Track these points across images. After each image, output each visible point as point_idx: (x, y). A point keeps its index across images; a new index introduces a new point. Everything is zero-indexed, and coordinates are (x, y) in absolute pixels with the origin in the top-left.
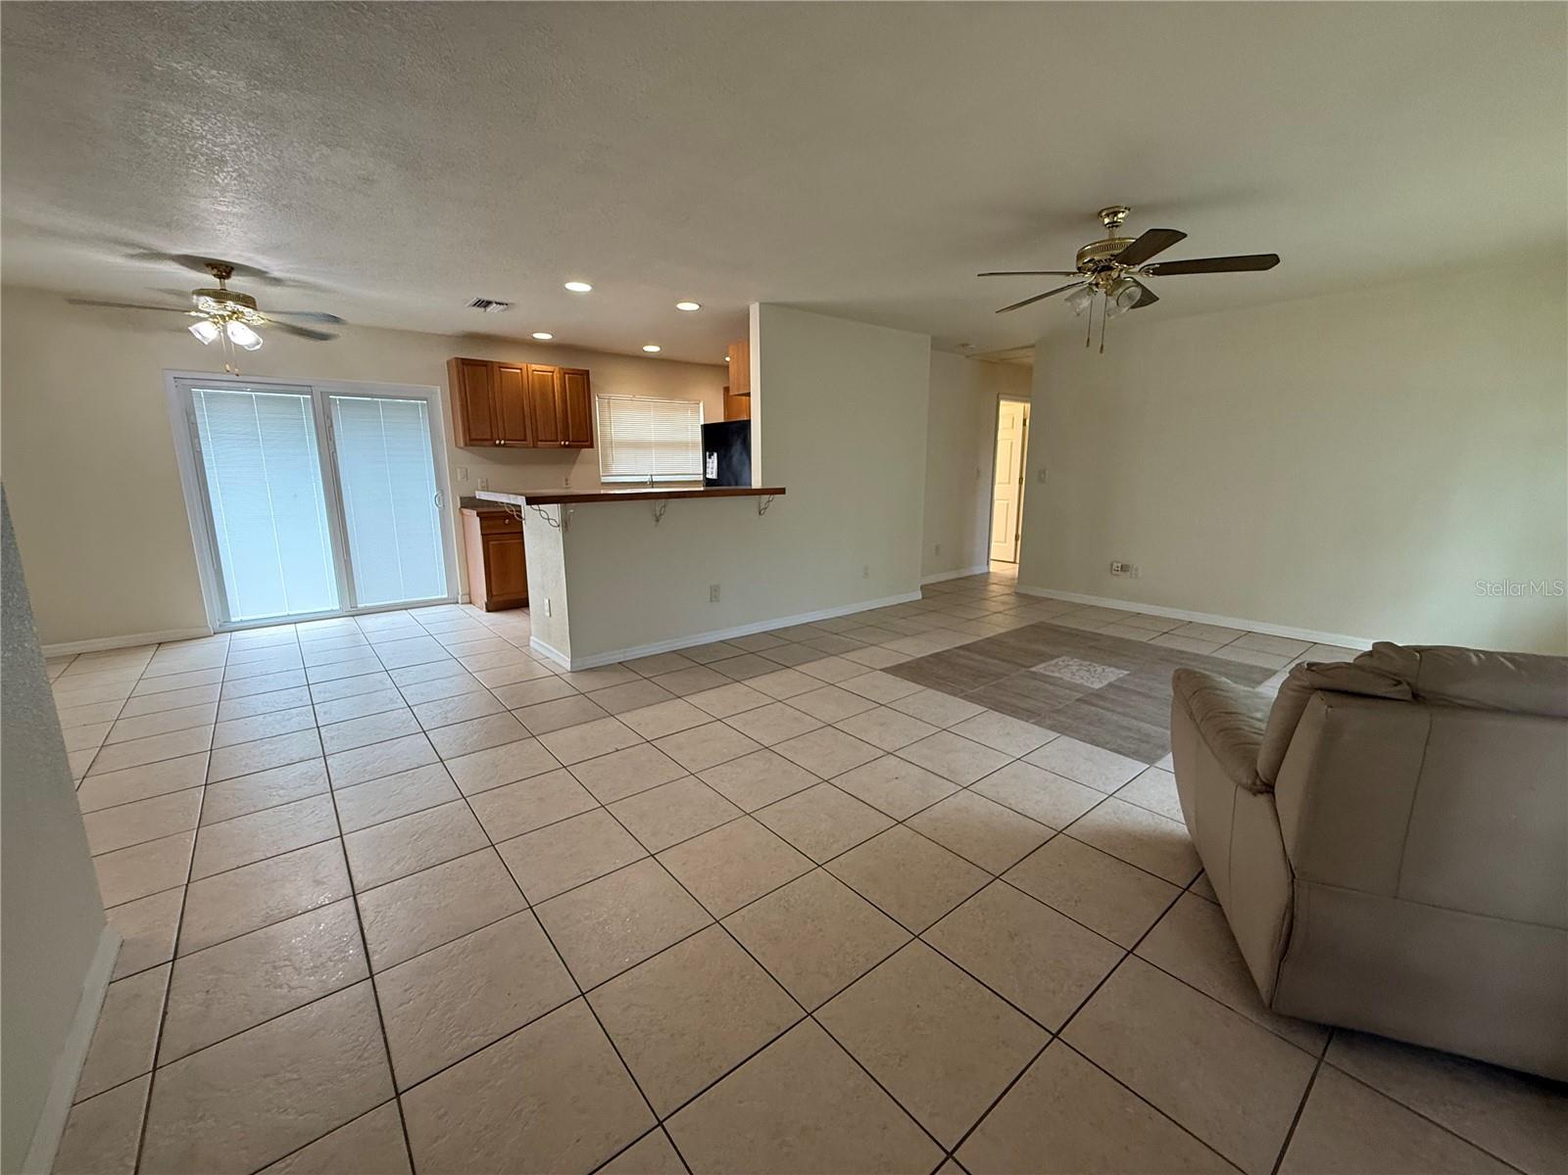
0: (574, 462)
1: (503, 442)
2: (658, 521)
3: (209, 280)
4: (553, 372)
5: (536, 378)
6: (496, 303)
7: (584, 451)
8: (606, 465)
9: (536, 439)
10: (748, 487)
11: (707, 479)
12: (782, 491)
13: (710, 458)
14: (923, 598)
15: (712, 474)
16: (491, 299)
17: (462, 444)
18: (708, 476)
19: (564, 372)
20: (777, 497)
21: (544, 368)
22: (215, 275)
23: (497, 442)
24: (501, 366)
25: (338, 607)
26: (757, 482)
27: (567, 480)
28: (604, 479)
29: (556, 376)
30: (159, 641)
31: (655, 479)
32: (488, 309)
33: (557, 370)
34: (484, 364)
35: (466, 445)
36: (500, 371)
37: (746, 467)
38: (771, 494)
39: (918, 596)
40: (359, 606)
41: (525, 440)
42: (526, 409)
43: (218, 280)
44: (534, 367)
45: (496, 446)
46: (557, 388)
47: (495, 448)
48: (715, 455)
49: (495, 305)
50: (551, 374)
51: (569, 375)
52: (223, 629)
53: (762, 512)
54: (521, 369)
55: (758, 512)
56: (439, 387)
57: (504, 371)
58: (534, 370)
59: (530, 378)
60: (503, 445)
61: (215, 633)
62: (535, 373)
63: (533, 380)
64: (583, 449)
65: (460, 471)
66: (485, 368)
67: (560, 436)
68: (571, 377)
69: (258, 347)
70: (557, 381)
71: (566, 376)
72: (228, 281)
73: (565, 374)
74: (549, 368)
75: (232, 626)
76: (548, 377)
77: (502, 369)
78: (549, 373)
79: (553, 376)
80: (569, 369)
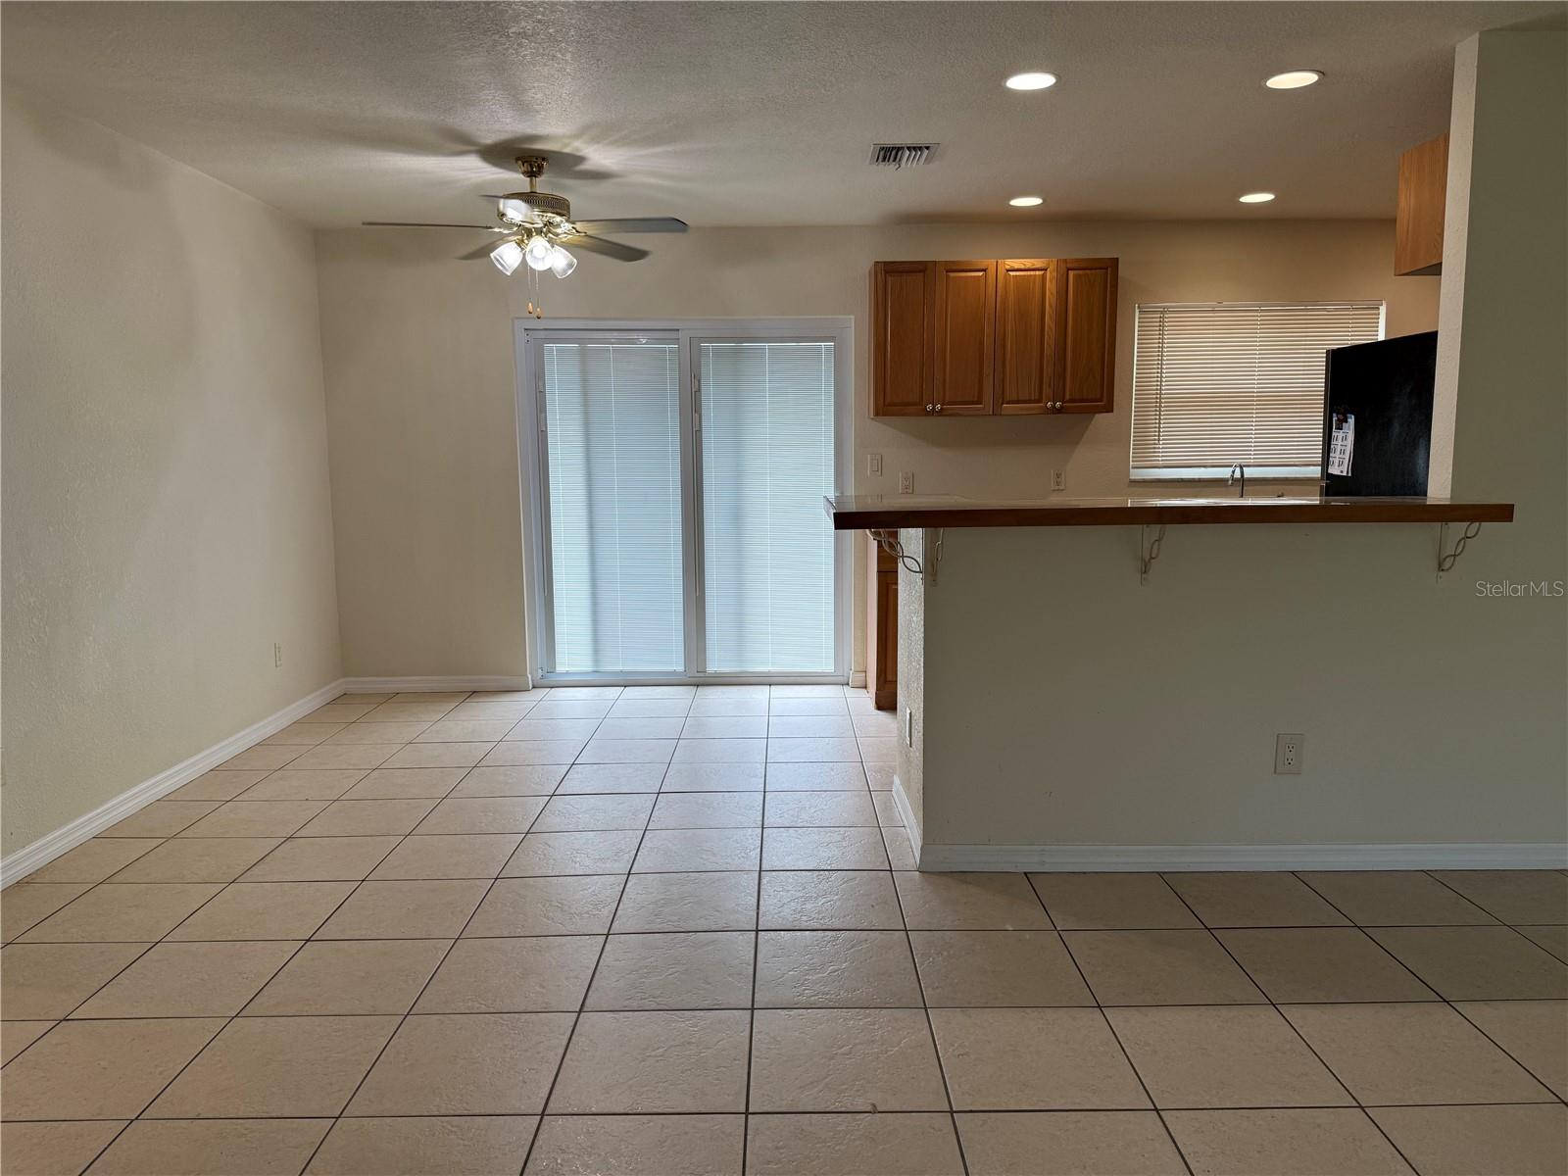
0: (1077, 443)
1: (938, 407)
3: (517, 179)
4: (1044, 269)
5: (1011, 283)
6: (908, 149)
7: (1100, 418)
8: (1143, 446)
9: (1001, 399)
10: (1417, 500)
11: (1330, 476)
12: (1504, 513)
13: (1340, 428)
15: (1340, 467)
16: (901, 143)
17: (872, 416)
18: (1330, 471)
19: (1066, 267)
20: (1489, 527)
21: (1028, 263)
22: (524, 173)
23: (930, 407)
24: (952, 267)
25: (682, 669)
26: (1439, 487)
27: (1058, 476)
28: (1137, 474)
29: (1050, 275)
31: (1249, 473)
32: (903, 163)
33: (1053, 267)
34: (921, 268)
35: (877, 416)
36: (948, 277)
37: (1421, 453)
38: (1472, 520)
40: (708, 670)
41: (979, 402)
42: (988, 342)
43: (528, 179)
44: (1010, 263)
45: (928, 414)
46: (1051, 298)
47: (928, 420)
48: (1352, 420)
49: (907, 153)
50: (1041, 273)
51: (1076, 272)
52: (544, 682)
53: (1447, 565)
54: (984, 270)
55: (1435, 563)
56: (852, 317)
57: (954, 277)
58: (1008, 271)
59: (1000, 285)
60: (941, 413)
61: (534, 687)
62: (1011, 273)
63: (1005, 288)
64: (1097, 415)
65: (872, 459)
66: (922, 274)
67: (1047, 391)
68: (1080, 275)
69: (570, 272)
70: (1051, 287)
71: (1071, 273)
72: (538, 180)
73: (1068, 270)
74: (1038, 263)
75: (553, 679)
76: (1035, 279)
77: (952, 274)
78: (1037, 273)
79: (1044, 277)
80: (1077, 260)
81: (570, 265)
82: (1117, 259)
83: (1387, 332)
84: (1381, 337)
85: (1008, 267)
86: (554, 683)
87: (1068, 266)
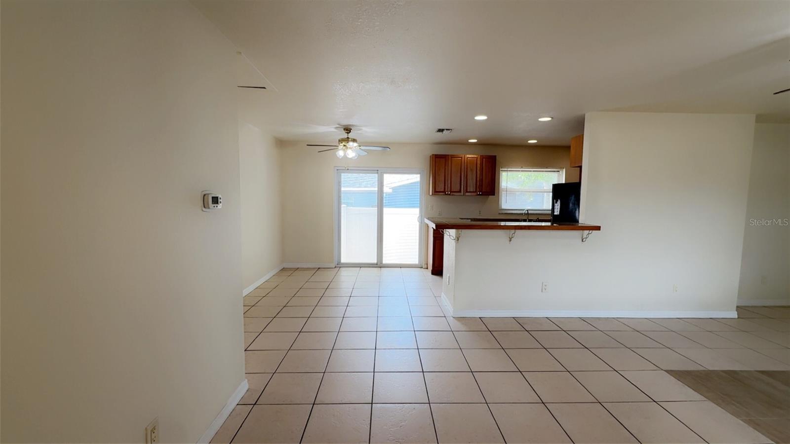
0: (485, 203)
2: (510, 241)
4: (477, 158)
5: (468, 161)
6: (447, 130)
9: (466, 191)
10: (576, 224)
11: (554, 215)
12: (598, 228)
13: (556, 203)
14: (738, 318)
15: (557, 213)
16: (443, 128)
17: (431, 194)
18: (554, 213)
19: (482, 157)
20: (594, 232)
21: (473, 156)
22: (346, 132)
24: (453, 156)
25: (376, 263)
27: (480, 212)
28: (501, 212)
29: (479, 159)
30: (319, 267)
32: (444, 132)
33: (479, 156)
34: (444, 156)
35: (432, 194)
36: (452, 159)
37: (577, 212)
38: (590, 230)
39: (734, 315)
40: (384, 263)
41: (460, 192)
42: (462, 177)
43: (347, 134)
44: (468, 156)
45: (446, 194)
46: (479, 165)
47: (446, 196)
48: (559, 201)
49: (445, 131)
52: (338, 266)
53: (584, 240)
54: (461, 158)
55: (581, 240)
58: (467, 158)
59: (466, 161)
60: (450, 194)
61: (335, 267)
63: (467, 162)
64: (490, 196)
65: (430, 206)
66: (444, 159)
67: (478, 190)
68: (486, 159)
69: (357, 157)
70: (479, 162)
71: (484, 159)
72: (349, 134)
74: (475, 156)
75: (341, 266)
76: (474, 160)
79: (477, 160)
80: (485, 155)
82: (495, 157)
83: (565, 181)
84: (564, 182)
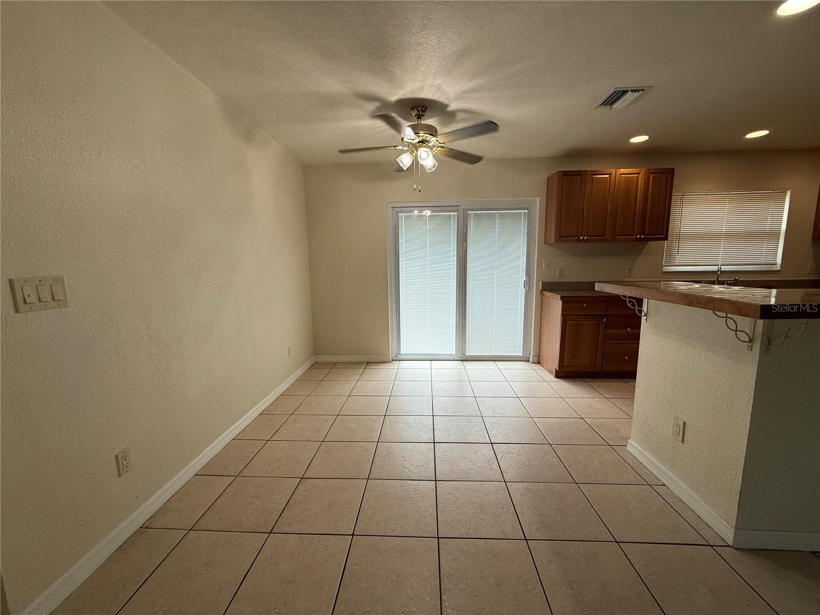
1: (585, 238)
4: (639, 174)
5: (622, 180)
6: (632, 92)
7: (652, 244)
9: (613, 234)
21: (631, 170)
23: (581, 238)
25: (455, 353)
27: (630, 269)
28: (666, 269)
29: (641, 177)
30: (368, 362)
33: (643, 171)
34: (580, 174)
35: (555, 242)
36: (591, 178)
40: (467, 354)
41: (604, 235)
44: (622, 171)
45: (579, 240)
46: (640, 187)
47: (579, 243)
49: (627, 96)
50: (637, 175)
51: (654, 175)
52: (396, 358)
54: (610, 174)
56: (538, 198)
57: (595, 178)
58: (621, 174)
59: (617, 181)
60: (586, 241)
61: (392, 360)
62: (622, 176)
63: (619, 181)
64: (649, 243)
65: (545, 262)
66: (580, 176)
67: (637, 230)
68: (655, 176)
69: (434, 169)
70: (641, 181)
71: (651, 175)
73: (650, 173)
74: (636, 170)
75: (400, 357)
76: (633, 179)
77: (594, 176)
78: (635, 175)
79: (638, 177)
80: (655, 169)
81: (435, 166)
82: (674, 168)
85: (621, 173)
86: (401, 359)
87: (650, 172)
